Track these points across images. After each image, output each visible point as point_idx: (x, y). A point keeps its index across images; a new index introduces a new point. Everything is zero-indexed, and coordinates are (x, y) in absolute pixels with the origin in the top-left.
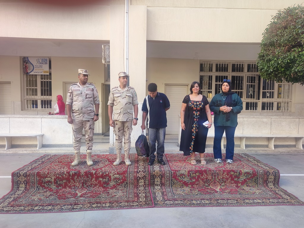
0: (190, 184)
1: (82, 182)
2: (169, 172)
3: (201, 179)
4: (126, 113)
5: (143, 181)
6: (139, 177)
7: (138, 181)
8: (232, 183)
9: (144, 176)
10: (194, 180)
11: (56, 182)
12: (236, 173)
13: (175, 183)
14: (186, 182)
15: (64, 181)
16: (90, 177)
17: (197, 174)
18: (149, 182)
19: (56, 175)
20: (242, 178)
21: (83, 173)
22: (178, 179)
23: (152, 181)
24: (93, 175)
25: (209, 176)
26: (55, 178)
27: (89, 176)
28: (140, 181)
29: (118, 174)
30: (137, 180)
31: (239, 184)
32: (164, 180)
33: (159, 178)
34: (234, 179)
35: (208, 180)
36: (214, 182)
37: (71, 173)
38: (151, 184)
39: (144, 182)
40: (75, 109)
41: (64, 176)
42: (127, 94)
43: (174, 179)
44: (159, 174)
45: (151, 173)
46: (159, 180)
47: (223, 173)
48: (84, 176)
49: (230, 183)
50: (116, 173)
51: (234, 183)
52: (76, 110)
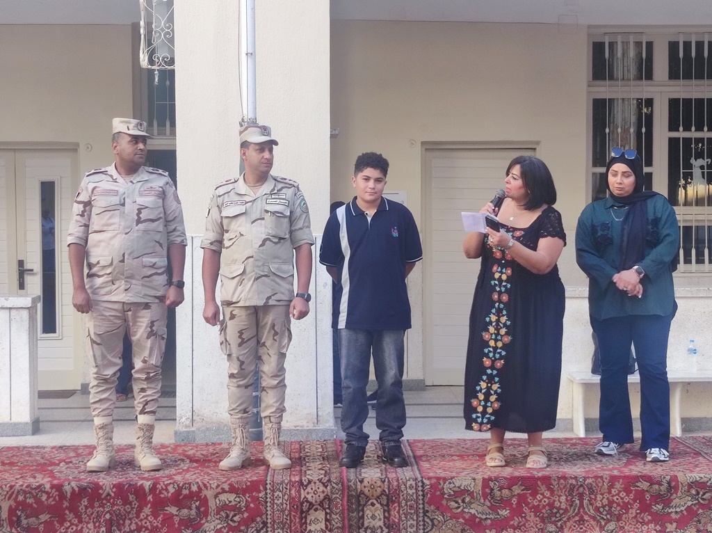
0: (492, 525)
1: (106, 520)
2: (413, 483)
3: (530, 509)
4: (266, 276)
5: (321, 515)
6: (307, 501)
7: (303, 515)
8: (643, 523)
9: (325, 498)
10: (505, 513)
11: (15, 519)
12: (656, 487)
13: (436, 522)
14: (477, 520)
15: (44, 517)
16: (136, 504)
17: (517, 490)
18: (343, 520)
19: (14, 496)
20: (681, 503)
21: (108, 489)
22: (449, 509)
23: (355, 514)
24: (145, 495)
25: (560, 496)
26: (10, 507)
27: (131, 497)
28: (312, 515)
29: (233, 490)
30: (302, 512)
31: (668, 525)
32: (398, 512)
33: (378, 505)
34: (650, 506)
35: (555, 511)
36: (577, 518)
37: (67, 488)
38: (350, 526)
39: (327, 520)
40: (98, 263)
41: (44, 497)
42: (269, 208)
43: (433, 508)
44: (379, 490)
45: (349, 487)
46: (379, 513)
47: (611, 487)
48: (114, 498)
49: (638, 521)
50: (226, 487)
51: (650, 522)
52: (102, 263)
